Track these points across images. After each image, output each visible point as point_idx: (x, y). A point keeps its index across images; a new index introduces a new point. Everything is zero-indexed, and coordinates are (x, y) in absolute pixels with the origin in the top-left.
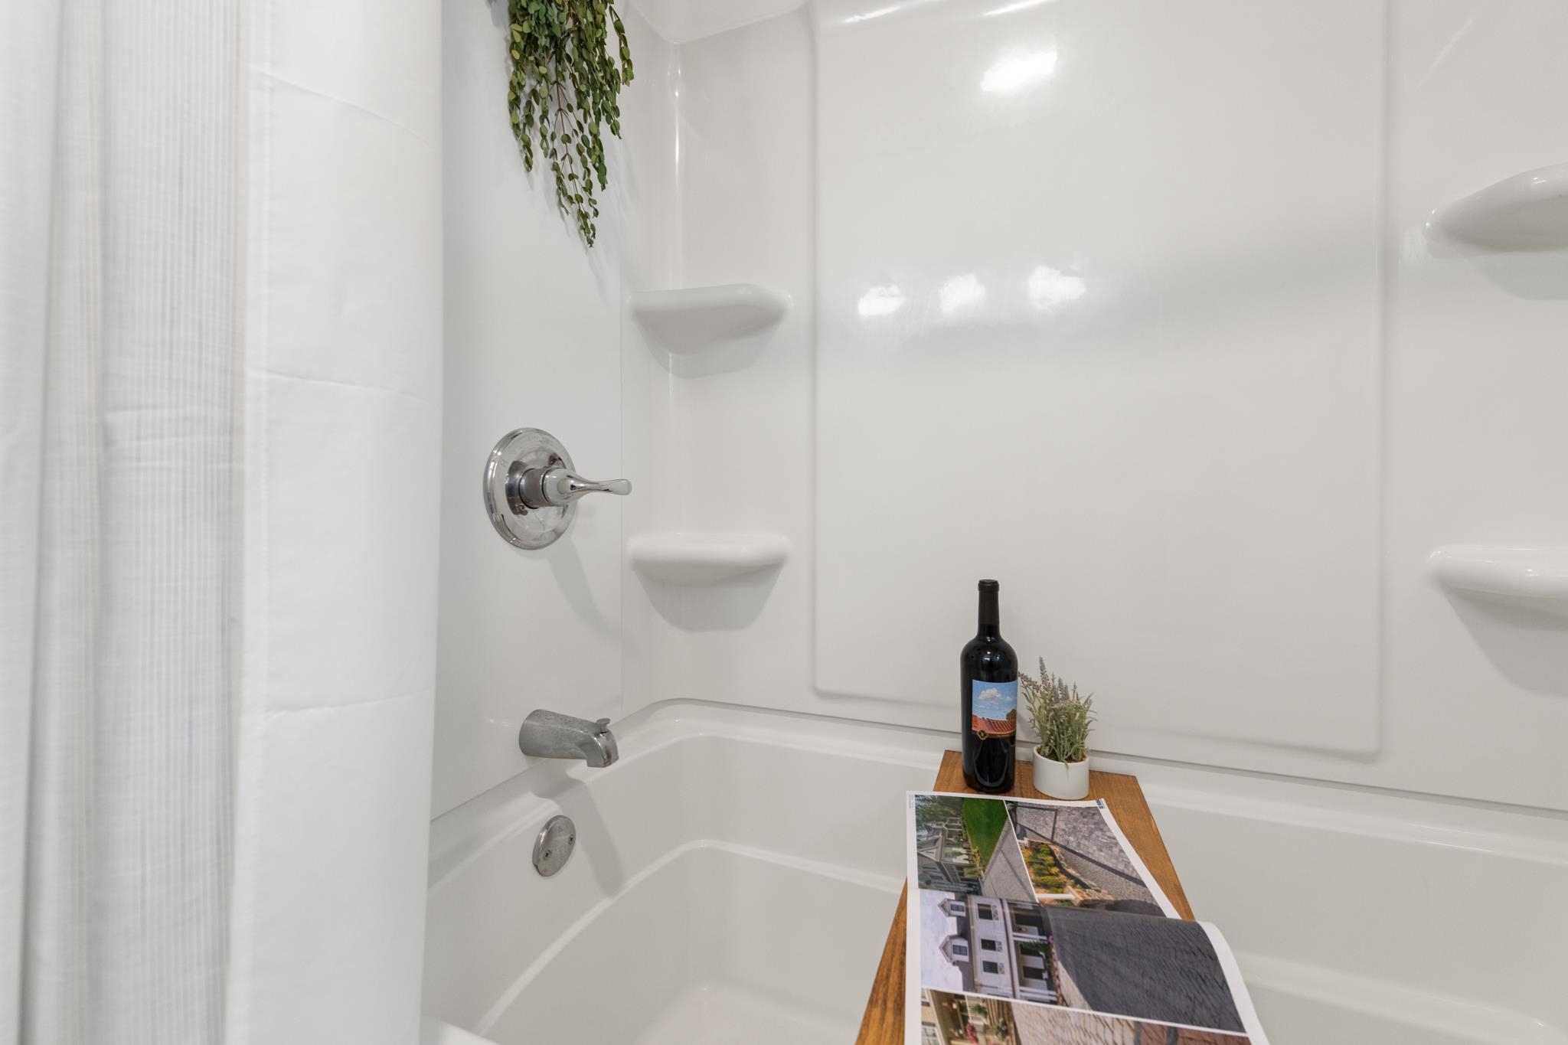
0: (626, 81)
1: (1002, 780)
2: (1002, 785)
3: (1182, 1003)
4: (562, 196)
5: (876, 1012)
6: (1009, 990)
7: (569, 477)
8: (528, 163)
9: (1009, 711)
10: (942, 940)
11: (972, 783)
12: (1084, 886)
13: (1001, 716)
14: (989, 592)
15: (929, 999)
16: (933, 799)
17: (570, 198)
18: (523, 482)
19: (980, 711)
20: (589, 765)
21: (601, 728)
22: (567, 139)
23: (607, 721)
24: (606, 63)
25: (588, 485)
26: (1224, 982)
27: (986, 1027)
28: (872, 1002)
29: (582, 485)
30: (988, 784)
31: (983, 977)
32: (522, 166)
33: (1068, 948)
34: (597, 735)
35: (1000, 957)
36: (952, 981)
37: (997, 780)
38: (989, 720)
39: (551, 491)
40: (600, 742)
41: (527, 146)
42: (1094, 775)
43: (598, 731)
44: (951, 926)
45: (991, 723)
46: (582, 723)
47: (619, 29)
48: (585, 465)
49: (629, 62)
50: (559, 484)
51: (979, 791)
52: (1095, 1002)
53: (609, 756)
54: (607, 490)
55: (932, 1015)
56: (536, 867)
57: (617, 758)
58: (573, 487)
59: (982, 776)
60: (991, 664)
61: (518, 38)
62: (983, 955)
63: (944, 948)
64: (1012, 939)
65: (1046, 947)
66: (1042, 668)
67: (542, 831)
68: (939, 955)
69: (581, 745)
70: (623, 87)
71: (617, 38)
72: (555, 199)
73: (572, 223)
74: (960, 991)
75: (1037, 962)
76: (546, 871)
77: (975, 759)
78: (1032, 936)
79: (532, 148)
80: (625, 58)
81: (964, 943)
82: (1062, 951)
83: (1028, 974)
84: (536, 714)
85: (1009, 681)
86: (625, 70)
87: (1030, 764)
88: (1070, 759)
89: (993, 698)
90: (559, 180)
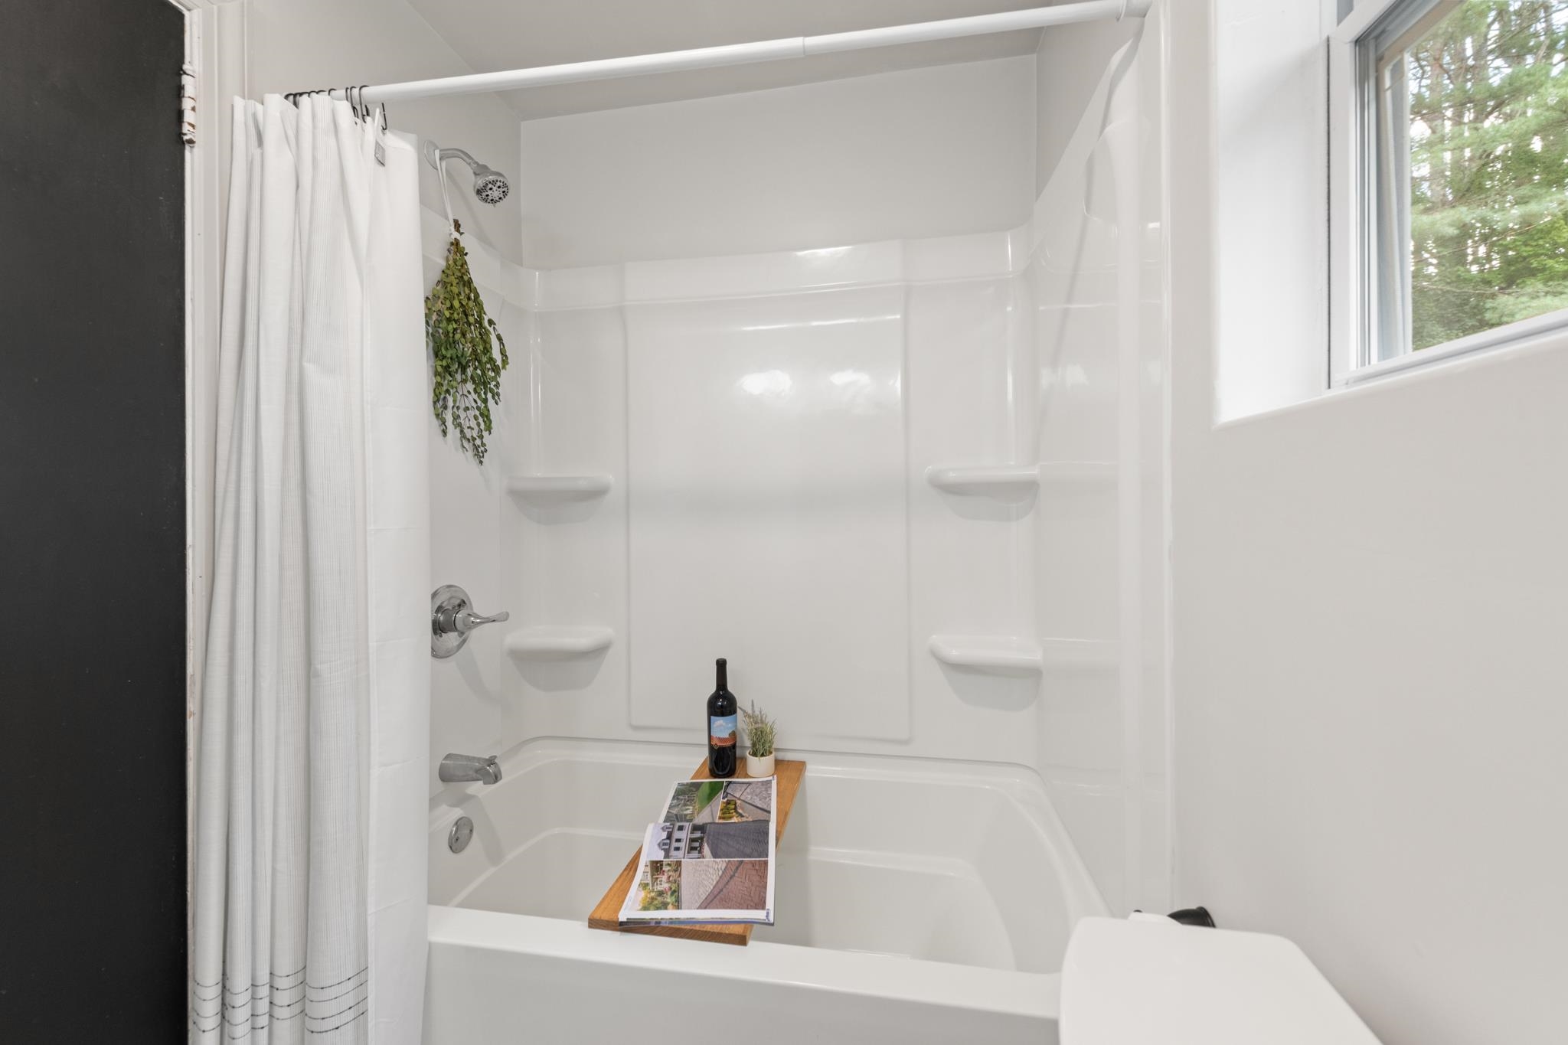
0: (504, 367)
1: (727, 771)
2: (728, 773)
3: (748, 851)
4: (464, 441)
5: (626, 873)
6: (682, 856)
7: (469, 615)
8: (444, 433)
9: (730, 731)
10: (659, 841)
11: (713, 774)
12: (742, 816)
13: (726, 735)
14: (721, 665)
15: (648, 864)
16: (687, 784)
17: (469, 440)
18: (441, 618)
19: (716, 734)
20: (485, 783)
21: (491, 762)
22: (467, 409)
23: (495, 757)
24: (491, 360)
25: (483, 620)
26: (768, 842)
27: (669, 870)
28: (625, 870)
29: (478, 621)
30: (720, 773)
31: (673, 853)
32: (441, 434)
33: (711, 837)
34: (489, 766)
35: (682, 845)
36: (660, 856)
37: (725, 769)
38: (719, 738)
39: (459, 624)
40: (491, 770)
41: (444, 423)
42: (778, 763)
43: (489, 763)
44: (664, 835)
45: (720, 739)
46: (479, 760)
47: (499, 338)
48: (480, 606)
49: (506, 356)
50: (464, 620)
51: (715, 777)
52: (715, 855)
53: (496, 777)
54: (494, 621)
55: (648, 869)
56: (451, 847)
57: (501, 778)
58: (473, 622)
59: (718, 769)
60: (722, 706)
61: (440, 369)
62: (675, 844)
63: (659, 845)
64: (689, 837)
65: (702, 839)
66: (753, 705)
67: (453, 827)
68: (656, 847)
69: (477, 771)
70: (503, 372)
71: (498, 343)
72: (459, 443)
73: (470, 453)
74: (662, 859)
75: (697, 844)
76: (456, 849)
77: (714, 759)
78: (698, 835)
79: (446, 424)
80: (503, 353)
81: (668, 841)
82: (708, 838)
83: (692, 849)
84: (448, 757)
85: (731, 715)
86: (503, 360)
87: (744, 759)
88: (763, 755)
89: (721, 725)
90: (462, 432)
